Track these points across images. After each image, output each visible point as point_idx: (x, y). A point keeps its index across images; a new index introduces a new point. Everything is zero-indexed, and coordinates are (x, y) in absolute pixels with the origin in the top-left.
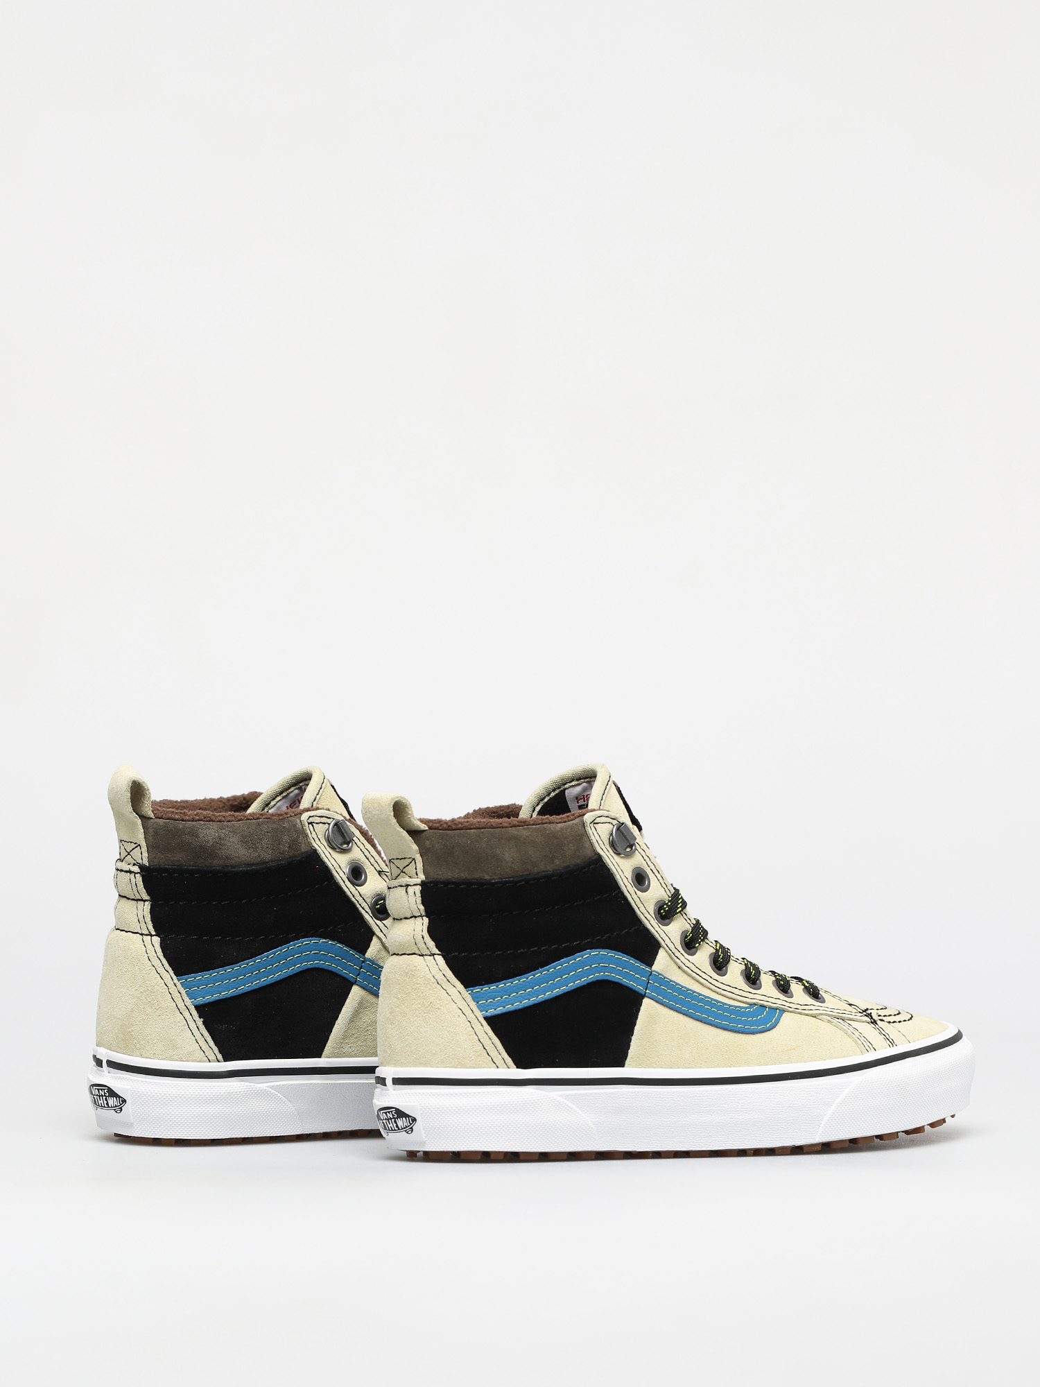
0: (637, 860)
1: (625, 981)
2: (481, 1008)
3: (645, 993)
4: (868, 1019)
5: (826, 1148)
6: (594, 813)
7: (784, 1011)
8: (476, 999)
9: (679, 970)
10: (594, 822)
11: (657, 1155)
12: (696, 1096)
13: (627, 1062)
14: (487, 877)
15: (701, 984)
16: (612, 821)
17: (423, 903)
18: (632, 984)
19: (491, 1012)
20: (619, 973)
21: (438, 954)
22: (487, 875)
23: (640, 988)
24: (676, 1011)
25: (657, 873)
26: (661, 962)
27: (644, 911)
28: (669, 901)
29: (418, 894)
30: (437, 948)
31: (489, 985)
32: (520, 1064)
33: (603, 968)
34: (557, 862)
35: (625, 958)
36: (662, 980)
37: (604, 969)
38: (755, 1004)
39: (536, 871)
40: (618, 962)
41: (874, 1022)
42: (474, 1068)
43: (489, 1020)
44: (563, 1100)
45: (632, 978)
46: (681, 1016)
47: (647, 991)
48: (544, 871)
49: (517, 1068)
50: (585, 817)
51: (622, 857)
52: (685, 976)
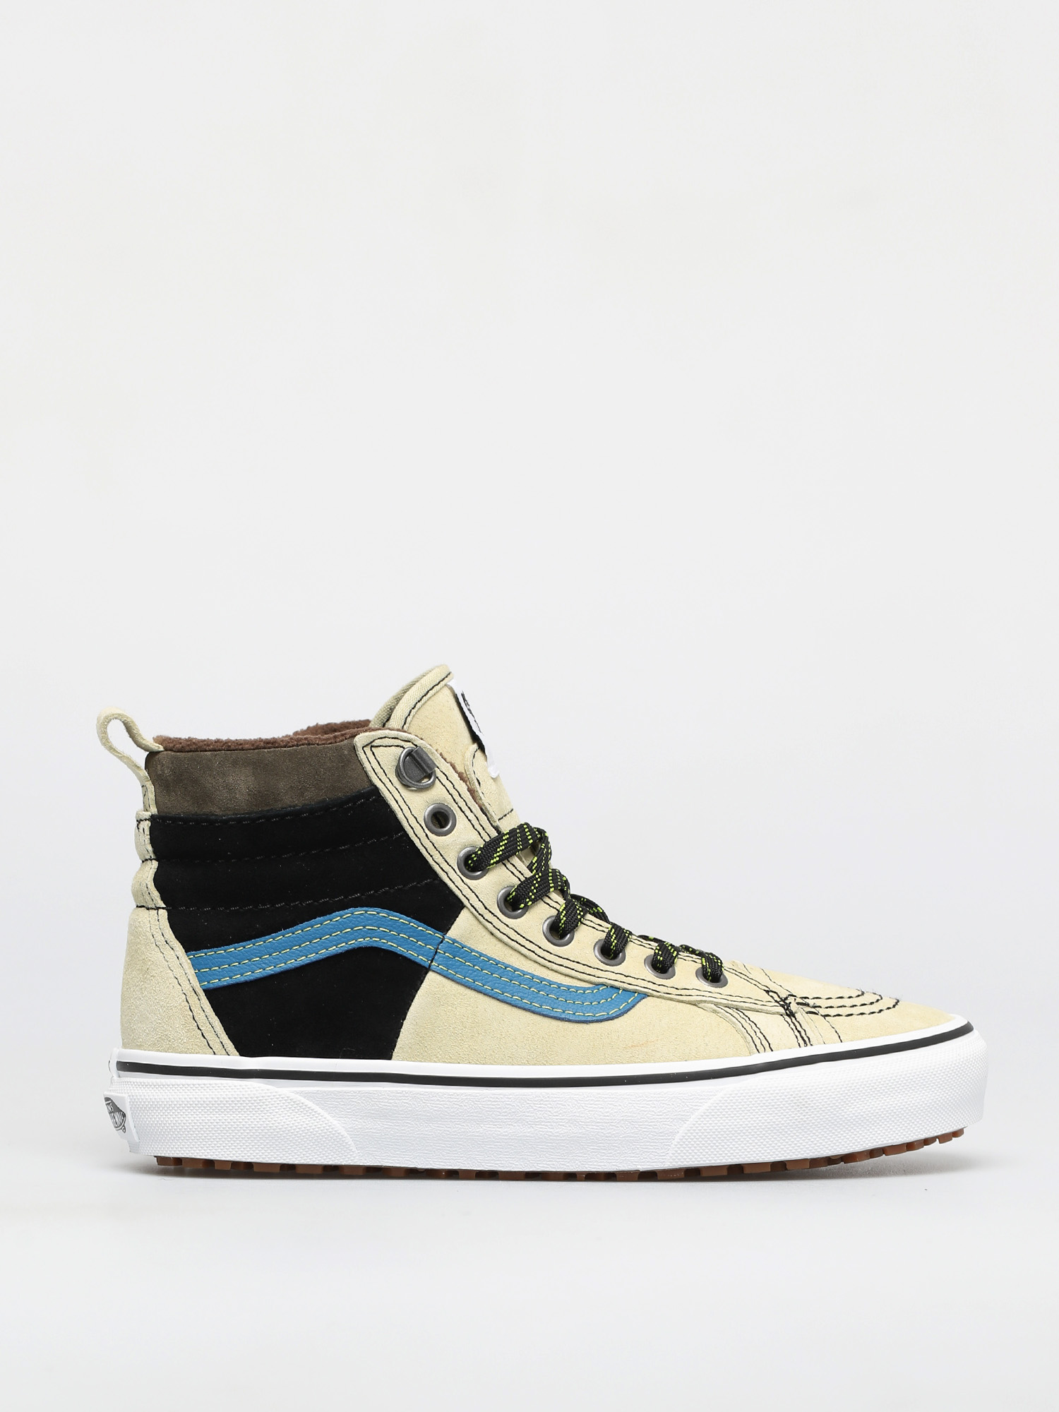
0: (437, 794)
1: (401, 950)
2: (200, 977)
3: (430, 966)
4: (782, 1010)
5: (693, 1174)
6: (373, 733)
7: (646, 995)
8: (195, 965)
9: (491, 936)
10: (371, 745)
11: (453, 1175)
12: (489, 1101)
13: (396, 1053)
14: (218, 812)
15: (525, 956)
16: (402, 743)
17: (152, 842)
18: (411, 954)
19: (216, 982)
20: (392, 939)
21: (163, 908)
22: (215, 810)
23: (422, 959)
24: (475, 990)
25: (468, 813)
26: (462, 928)
27: (440, 860)
28: (480, 849)
29: (147, 832)
30: (162, 900)
31: (215, 949)
32: (244, 1051)
33: (370, 931)
34: (308, 795)
35: (404, 920)
36: (459, 950)
37: (371, 933)
38: (603, 984)
39: (280, 806)
40: (393, 925)
41: (791, 1015)
42: (186, 1053)
43: (210, 993)
44: (300, 1098)
45: (412, 946)
46: (481, 996)
47: (433, 963)
48: (290, 807)
49: (241, 1055)
50: (357, 739)
51: (412, 791)
52: (500, 945)
